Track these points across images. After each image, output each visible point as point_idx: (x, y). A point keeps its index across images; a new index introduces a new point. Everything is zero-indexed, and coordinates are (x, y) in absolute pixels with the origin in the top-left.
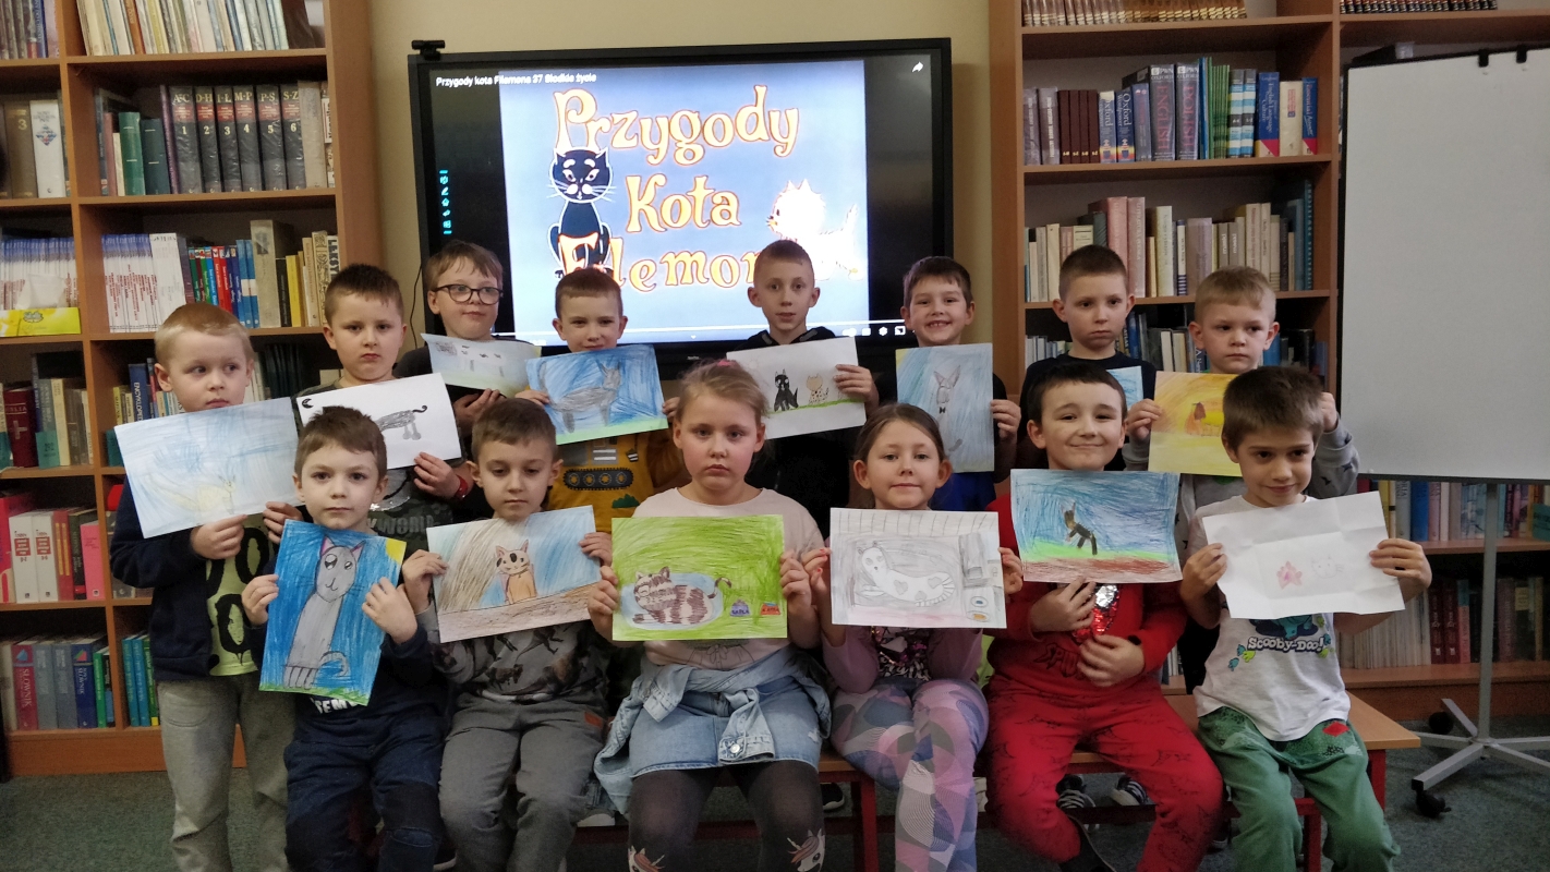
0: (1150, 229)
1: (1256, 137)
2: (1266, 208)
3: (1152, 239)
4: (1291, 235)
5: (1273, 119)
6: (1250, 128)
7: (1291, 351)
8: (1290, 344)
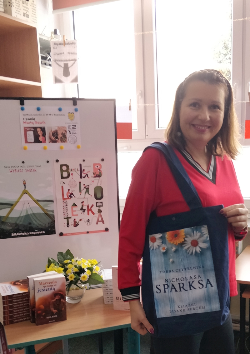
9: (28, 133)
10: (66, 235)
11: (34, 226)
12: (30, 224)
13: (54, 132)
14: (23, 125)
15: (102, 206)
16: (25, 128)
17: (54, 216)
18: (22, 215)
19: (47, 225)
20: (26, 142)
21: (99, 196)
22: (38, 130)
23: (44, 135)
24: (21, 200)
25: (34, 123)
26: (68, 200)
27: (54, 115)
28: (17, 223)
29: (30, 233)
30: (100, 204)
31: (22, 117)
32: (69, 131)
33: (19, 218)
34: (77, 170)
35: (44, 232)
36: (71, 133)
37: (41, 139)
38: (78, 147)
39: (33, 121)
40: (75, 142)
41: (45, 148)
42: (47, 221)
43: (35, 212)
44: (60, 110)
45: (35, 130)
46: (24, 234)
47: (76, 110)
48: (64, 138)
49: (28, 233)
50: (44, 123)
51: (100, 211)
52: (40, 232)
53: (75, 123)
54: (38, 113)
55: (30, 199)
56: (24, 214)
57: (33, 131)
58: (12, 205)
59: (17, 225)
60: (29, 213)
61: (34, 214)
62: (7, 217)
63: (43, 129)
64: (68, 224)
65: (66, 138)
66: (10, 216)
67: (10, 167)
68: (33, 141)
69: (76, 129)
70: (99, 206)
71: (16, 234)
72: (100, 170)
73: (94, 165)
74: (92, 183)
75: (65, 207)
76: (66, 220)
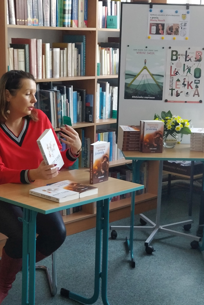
0: (44, 52)
1: (72, 19)
2: (74, 44)
3: (44, 56)
4: (79, 55)
5: (76, 12)
6: (70, 15)
7: (80, 97)
8: (80, 95)
9: (152, 27)
10: (170, 102)
11: (148, 93)
12: (145, 90)
13: (170, 27)
14: (150, 22)
15: (199, 83)
16: (150, 23)
17: (162, 87)
18: (140, 84)
19: (157, 93)
20: (150, 33)
21: (197, 75)
22: (160, 25)
23: (163, 29)
24: (142, 73)
25: (157, 21)
26: (174, 76)
27: (172, 15)
28: (137, 89)
29: (145, 97)
30: (198, 82)
31: (150, 16)
32: (181, 27)
33: (138, 85)
34: (183, 55)
35: (154, 98)
36: (182, 28)
37: (160, 32)
38: (186, 39)
39: (157, 19)
40: (184, 35)
41: (162, 38)
42: (158, 89)
43: (150, 82)
44: (176, 12)
45: (157, 25)
46: (140, 97)
47: (188, 13)
48: (177, 32)
49: (143, 97)
50: (164, 21)
51: (197, 87)
52: (151, 98)
53: (186, 22)
54: (161, 14)
55: (148, 73)
56: (142, 83)
57: (155, 26)
58: (135, 76)
59: (136, 90)
60: (146, 83)
61: (149, 84)
62: (131, 84)
63: (163, 25)
64: (172, 94)
65: (178, 32)
66: (133, 84)
67: (137, 50)
68: (155, 33)
69: (186, 26)
70: (197, 83)
71: (135, 97)
72: (200, 56)
73: (197, 52)
74: (194, 65)
75: (172, 81)
76: (171, 90)
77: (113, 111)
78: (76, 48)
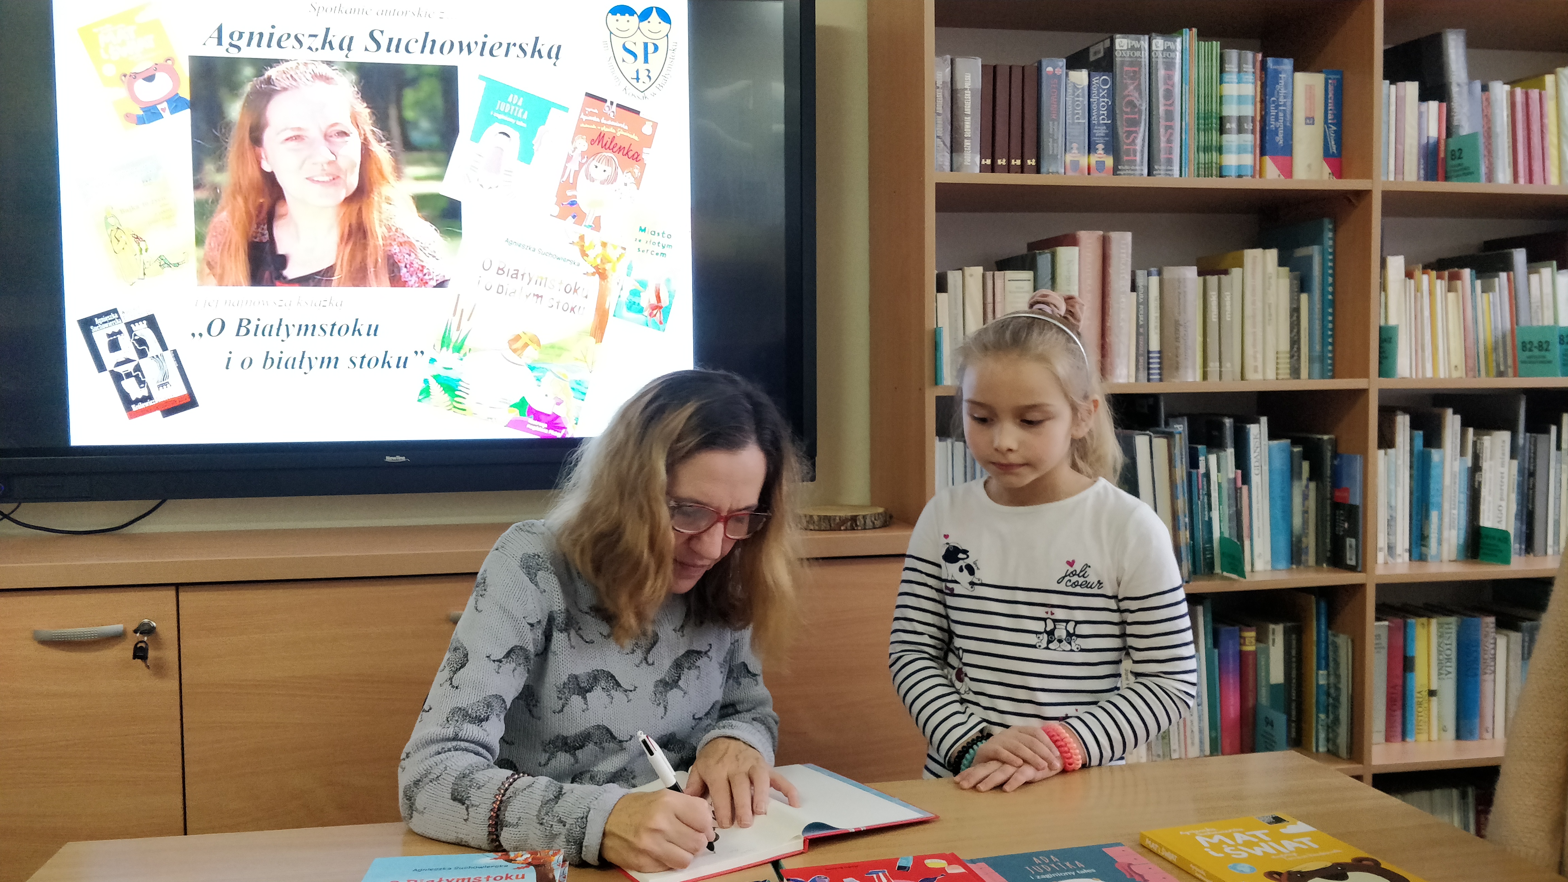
1: (1261, 152)
2: (1272, 254)
4: (1304, 297)
5: (1285, 126)
6: (1249, 139)
7: (1306, 464)
8: (1306, 456)
77: (1483, 532)
78: (1287, 269)
